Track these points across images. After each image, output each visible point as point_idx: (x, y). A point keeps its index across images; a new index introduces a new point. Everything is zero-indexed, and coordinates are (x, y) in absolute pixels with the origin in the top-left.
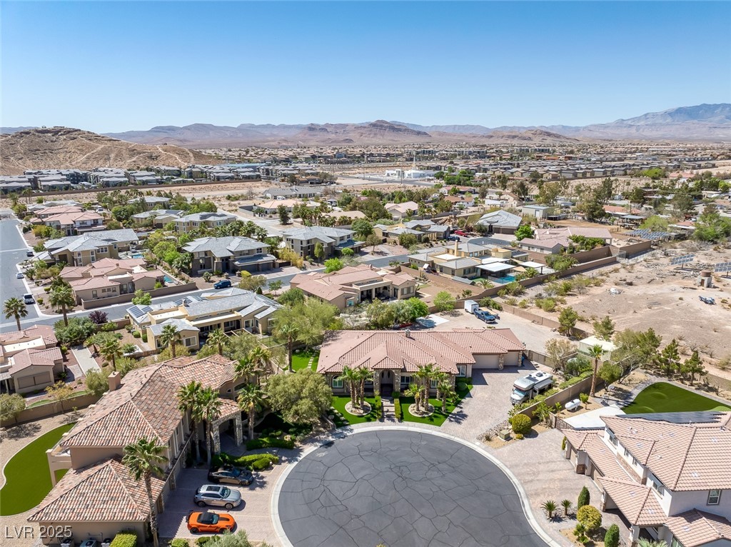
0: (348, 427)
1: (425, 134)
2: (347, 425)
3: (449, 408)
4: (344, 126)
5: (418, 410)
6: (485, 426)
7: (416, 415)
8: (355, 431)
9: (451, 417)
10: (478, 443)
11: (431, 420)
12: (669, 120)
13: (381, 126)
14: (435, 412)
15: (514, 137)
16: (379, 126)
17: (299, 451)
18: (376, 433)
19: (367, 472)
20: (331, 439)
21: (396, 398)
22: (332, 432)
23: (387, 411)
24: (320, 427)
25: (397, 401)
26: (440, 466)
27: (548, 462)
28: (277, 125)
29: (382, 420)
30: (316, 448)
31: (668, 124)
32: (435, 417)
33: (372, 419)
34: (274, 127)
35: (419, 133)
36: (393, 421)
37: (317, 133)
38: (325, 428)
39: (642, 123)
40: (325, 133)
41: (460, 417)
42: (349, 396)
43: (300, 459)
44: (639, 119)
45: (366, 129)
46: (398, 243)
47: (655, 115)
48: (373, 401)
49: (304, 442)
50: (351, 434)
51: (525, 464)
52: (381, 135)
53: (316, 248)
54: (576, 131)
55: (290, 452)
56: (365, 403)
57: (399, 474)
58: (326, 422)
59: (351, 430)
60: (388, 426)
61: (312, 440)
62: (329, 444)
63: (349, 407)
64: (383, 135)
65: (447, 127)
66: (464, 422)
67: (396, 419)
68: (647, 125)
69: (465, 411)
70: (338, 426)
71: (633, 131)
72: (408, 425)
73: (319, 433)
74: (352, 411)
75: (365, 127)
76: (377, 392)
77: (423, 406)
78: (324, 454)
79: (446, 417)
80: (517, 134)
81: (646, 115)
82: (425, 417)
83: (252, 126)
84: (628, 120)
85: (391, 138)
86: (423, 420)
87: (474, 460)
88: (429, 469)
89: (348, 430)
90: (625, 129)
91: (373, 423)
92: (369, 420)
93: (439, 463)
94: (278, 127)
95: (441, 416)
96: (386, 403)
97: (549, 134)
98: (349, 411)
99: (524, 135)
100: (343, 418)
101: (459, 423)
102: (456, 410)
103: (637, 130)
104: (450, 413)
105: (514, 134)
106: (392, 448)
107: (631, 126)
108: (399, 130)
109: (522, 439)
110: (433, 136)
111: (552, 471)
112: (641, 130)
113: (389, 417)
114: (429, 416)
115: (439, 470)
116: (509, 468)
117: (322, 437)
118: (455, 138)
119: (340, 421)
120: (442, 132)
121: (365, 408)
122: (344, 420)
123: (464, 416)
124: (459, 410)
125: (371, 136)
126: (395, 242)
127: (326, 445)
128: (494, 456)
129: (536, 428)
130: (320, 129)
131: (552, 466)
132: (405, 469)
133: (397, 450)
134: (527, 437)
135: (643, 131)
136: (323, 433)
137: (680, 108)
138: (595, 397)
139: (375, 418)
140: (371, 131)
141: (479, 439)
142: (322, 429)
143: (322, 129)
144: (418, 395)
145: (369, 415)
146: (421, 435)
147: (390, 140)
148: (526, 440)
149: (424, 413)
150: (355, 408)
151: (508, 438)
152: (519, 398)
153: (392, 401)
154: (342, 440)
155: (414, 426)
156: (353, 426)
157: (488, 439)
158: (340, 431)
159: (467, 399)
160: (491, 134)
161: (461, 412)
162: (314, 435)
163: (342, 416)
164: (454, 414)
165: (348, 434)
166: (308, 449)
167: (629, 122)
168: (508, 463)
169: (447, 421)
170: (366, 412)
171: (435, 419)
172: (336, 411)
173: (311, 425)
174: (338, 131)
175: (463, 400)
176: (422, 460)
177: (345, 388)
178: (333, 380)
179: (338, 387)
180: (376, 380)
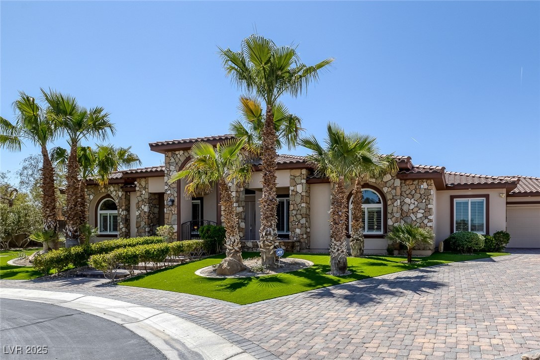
177: (118, 233)
178: (99, 212)
179: (109, 233)
180: (169, 192)
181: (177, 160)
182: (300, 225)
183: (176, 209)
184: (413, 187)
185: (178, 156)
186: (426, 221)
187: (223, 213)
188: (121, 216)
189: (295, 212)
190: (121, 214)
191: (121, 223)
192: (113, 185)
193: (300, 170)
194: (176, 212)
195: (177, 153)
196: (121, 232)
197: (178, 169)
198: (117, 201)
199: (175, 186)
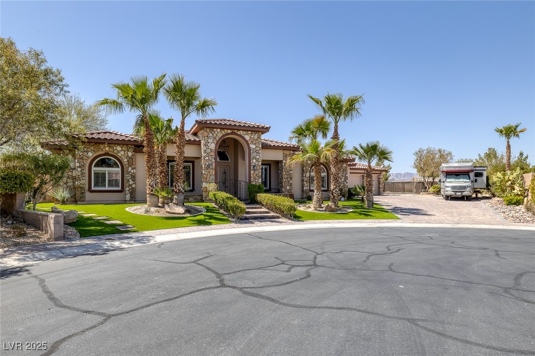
21: (259, 192)
76: (211, 187)
98: (139, 213)
113: (261, 219)
177: (127, 189)
178: (94, 169)
179: (107, 188)
180: (207, 158)
181: (215, 135)
182: (289, 184)
183: (214, 171)
184: (340, 165)
185: (216, 132)
186: (345, 183)
187: (252, 175)
188: (131, 174)
189: (286, 176)
190: (130, 172)
191: (130, 180)
192: (121, 145)
193: (289, 151)
194: (214, 173)
195: (215, 130)
196: (131, 188)
197: (215, 141)
198: (125, 160)
199: (213, 154)
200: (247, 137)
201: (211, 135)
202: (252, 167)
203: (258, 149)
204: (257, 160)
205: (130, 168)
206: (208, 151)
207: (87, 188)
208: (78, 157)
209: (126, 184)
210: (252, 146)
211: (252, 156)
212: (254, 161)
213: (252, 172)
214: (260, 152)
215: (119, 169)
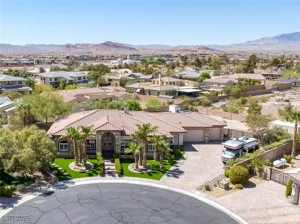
0: (70, 181)
1: (134, 49)
2: (70, 179)
3: (165, 166)
4: (87, 45)
5: (137, 168)
6: (203, 180)
7: (135, 172)
8: (77, 184)
9: (169, 173)
10: (199, 193)
11: (150, 175)
12: (277, 41)
13: (109, 45)
14: (153, 169)
15: (187, 50)
16: (107, 45)
17: (18, 198)
18: (97, 185)
19: (85, 217)
20: (51, 189)
21: (117, 158)
22: (53, 184)
23: (109, 169)
24: (42, 180)
25: (117, 161)
26: (164, 212)
27: (276, 208)
28: (47, 44)
29: (103, 175)
30: (35, 196)
31: (276, 44)
32: (153, 172)
33: (94, 174)
34: (46, 46)
35: (131, 49)
36: (114, 176)
37: (71, 49)
38: (47, 180)
39: (261, 43)
40: (76, 49)
41: (177, 173)
42: (74, 158)
43: (15, 205)
44: (259, 40)
45: (100, 46)
46: (119, 85)
47: (268, 38)
48: (95, 161)
49: (24, 191)
50: (72, 185)
51: (252, 209)
52: (109, 50)
53: (61, 83)
54: (223, 48)
55: (7, 199)
56: (88, 162)
57: (120, 219)
58: (49, 176)
59: (73, 183)
60: (108, 180)
61: (32, 191)
62: (50, 193)
63: (72, 165)
64: (110, 50)
65: (148, 46)
66: (181, 177)
67: (117, 175)
68: (264, 44)
69: (181, 168)
70: (61, 180)
71: (256, 47)
72: (128, 179)
73: (40, 184)
74: (75, 168)
75: (99, 45)
76: (99, 154)
77: (141, 165)
78: (42, 202)
79: (164, 173)
80: (189, 49)
81: (263, 38)
82: (144, 173)
83: (33, 45)
84: (253, 41)
85: (115, 51)
86: (143, 175)
87: (198, 207)
88: (152, 215)
89: (69, 183)
90: (252, 46)
91: (95, 177)
92: (90, 175)
93: (162, 209)
94: (48, 46)
95: (158, 172)
96: (107, 163)
97: (207, 49)
98: (72, 169)
99: (193, 49)
100: (65, 174)
101: (177, 177)
102: (172, 168)
103: (259, 47)
104: (168, 170)
105: (186, 49)
106: (112, 197)
107: (255, 45)
108: (119, 47)
109: (241, 189)
110: (139, 50)
111: (284, 215)
112: (261, 47)
113: (110, 173)
114: (148, 173)
115: (162, 216)
116: (236, 213)
117: (43, 188)
118: (152, 51)
119: (63, 175)
120: (144, 48)
121: (88, 167)
122: (67, 175)
123: (181, 172)
124: (176, 168)
125: (103, 50)
126: (116, 84)
127: (46, 194)
128: (218, 203)
129: (252, 180)
130: (73, 47)
131: (282, 211)
132: (125, 214)
133: (117, 198)
134: (245, 187)
135: (262, 47)
136: (45, 185)
137: (283, 34)
138: (296, 159)
139: (97, 174)
140: (103, 47)
141: (199, 189)
142: (45, 182)
143: (74, 47)
144: (137, 151)
145: (91, 172)
146: (141, 187)
147: (114, 52)
148: (245, 190)
149: (142, 170)
150: (78, 166)
151: (227, 188)
152: (231, 157)
153: (113, 161)
154: (62, 190)
155: (134, 180)
156: (74, 180)
157: (208, 189)
158: (62, 183)
159: (182, 161)
160: (173, 49)
161: (177, 169)
162: (35, 187)
163: (65, 171)
164: (172, 171)
165: (69, 186)
166: (27, 198)
167: (254, 43)
168: (233, 209)
169: (165, 176)
170: (88, 169)
171: (153, 174)
172: (60, 168)
173: (35, 179)
174: (83, 48)
175: (178, 161)
176: (143, 206)
177: (70, 151)
178: (60, 144)
179: (64, 150)
180: (98, 142)
183: (100, 147)
188: (71, 146)
191: (71, 148)
196: (72, 151)
197: (101, 136)
198: (70, 141)
199: (100, 141)
200: (114, 134)
201: (99, 133)
202: (116, 145)
203: (119, 138)
204: (119, 142)
205: (71, 144)
206: (98, 139)
207: (58, 151)
208: (55, 141)
209: (70, 150)
210: (116, 137)
211: (116, 141)
212: (117, 143)
213: (116, 147)
214: (120, 139)
215: (68, 144)
